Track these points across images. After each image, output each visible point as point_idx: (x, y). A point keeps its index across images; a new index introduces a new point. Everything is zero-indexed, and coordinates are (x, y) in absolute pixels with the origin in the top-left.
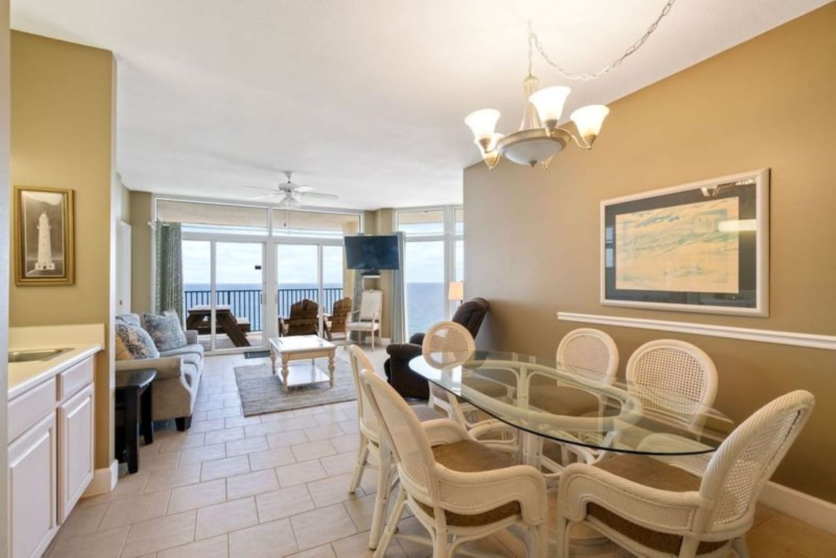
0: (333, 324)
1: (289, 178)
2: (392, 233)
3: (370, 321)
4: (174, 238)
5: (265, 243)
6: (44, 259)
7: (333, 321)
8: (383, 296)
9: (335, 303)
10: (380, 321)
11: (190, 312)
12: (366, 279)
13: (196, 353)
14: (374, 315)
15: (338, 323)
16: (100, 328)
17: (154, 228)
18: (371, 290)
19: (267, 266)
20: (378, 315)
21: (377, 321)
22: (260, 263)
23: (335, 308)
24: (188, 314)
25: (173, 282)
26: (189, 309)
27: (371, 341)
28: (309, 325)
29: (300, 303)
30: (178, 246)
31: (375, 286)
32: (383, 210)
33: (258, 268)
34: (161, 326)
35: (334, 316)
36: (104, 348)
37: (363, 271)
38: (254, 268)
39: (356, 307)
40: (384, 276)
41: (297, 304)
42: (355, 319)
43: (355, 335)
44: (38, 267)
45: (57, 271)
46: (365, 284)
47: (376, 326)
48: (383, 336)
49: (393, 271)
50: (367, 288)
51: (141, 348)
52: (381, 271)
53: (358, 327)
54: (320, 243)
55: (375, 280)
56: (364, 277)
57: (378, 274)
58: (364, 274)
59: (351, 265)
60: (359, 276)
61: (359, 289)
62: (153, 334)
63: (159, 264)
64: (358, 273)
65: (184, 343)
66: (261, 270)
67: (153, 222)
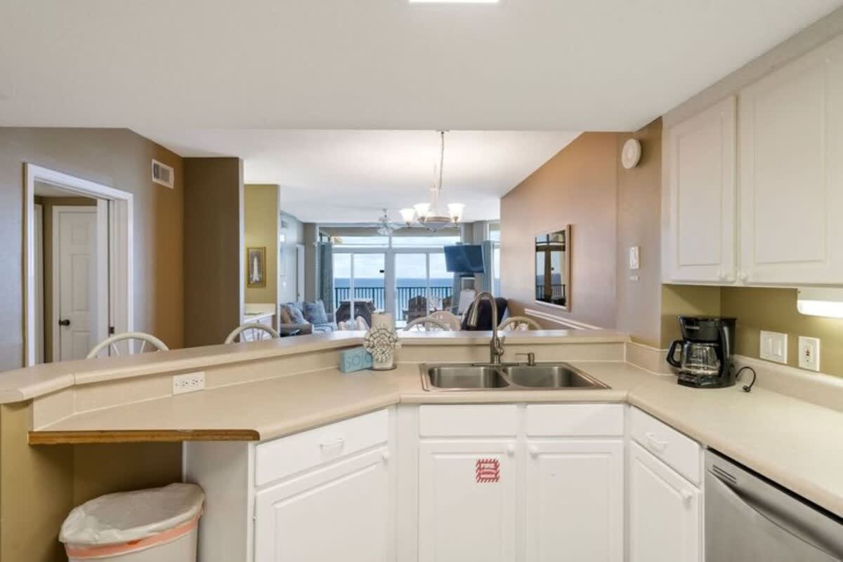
1: (385, 213)
4: (328, 252)
5: (386, 253)
6: (256, 276)
9: (444, 299)
11: (341, 302)
16: (274, 305)
17: (316, 246)
19: (388, 270)
22: (383, 269)
23: (443, 304)
24: (339, 305)
25: (328, 282)
26: (343, 300)
29: (414, 298)
30: (330, 257)
31: (471, 286)
33: (382, 271)
36: (275, 314)
37: (461, 274)
38: (379, 272)
40: (477, 278)
44: (254, 279)
45: (260, 281)
46: (464, 284)
51: (296, 319)
52: (474, 274)
54: (427, 251)
55: (472, 281)
56: (464, 278)
57: (473, 276)
58: (462, 276)
59: (450, 268)
60: (458, 277)
61: (457, 288)
62: (309, 314)
63: (320, 270)
64: (457, 275)
65: (326, 321)
66: (384, 273)
67: (316, 243)
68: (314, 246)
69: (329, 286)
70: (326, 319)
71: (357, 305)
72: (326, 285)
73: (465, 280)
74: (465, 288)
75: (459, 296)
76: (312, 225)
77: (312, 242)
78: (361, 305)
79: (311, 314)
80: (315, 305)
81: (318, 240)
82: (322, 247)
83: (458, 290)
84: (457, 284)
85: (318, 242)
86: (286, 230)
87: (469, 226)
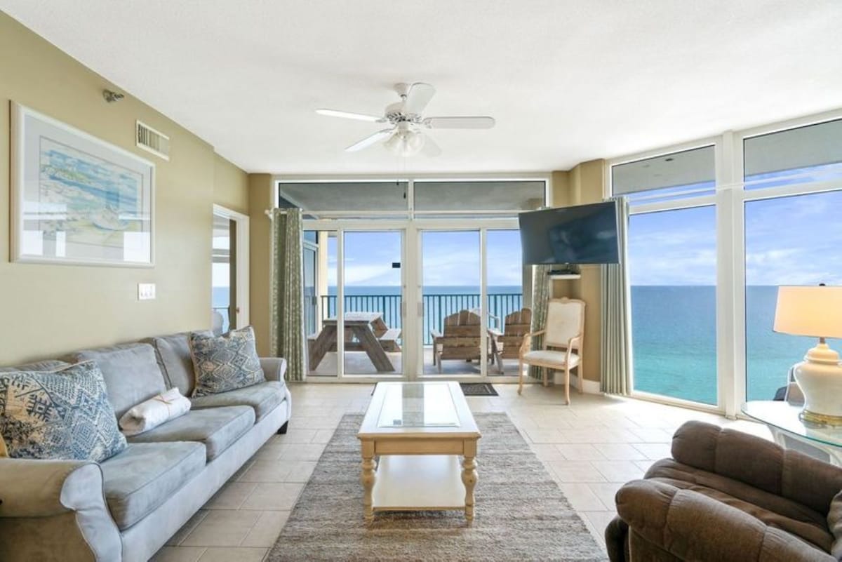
0: (504, 346)
2: (603, 200)
3: (564, 350)
4: (292, 229)
5: (404, 231)
7: (505, 342)
8: (586, 307)
9: (508, 316)
10: (580, 352)
12: (554, 280)
13: (248, 404)
14: (570, 341)
15: (513, 346)
17: (271, 216)
18: (565, 299)
19: (408, 262)
20: (576, 342)
21: (575, 351)
23: (507, 324)
25: (291, 285)
27: (564, 379)
28: (470, 346)
29: (457, 314)
30: (297, 239)
31: (570, 292)
32: (583, 164)
33: (396, 265)
35: (506, 335)
37: (551, 268)
38: (391, 265)
39: (539, 326)
40: (587, 274)
41: (454, 317)
42: (538, 344)
43: (535, 371)
46: (554, 288)
47: (573, 361)
48: (585, 377)
49: (603, 266)
50: (557, 296)
51: (29, 431)
52: (581, 266)
53: (540, 360)
56: (553, 278)
57: (576, 273)
58: (549, 273)
60: (544, 275)
61: (543, 297)
62: (204, 366)
63: (277, 262)
64: (542, 271)
65: (256, 380)
66: (399, 269)
67: (272, 210)
68: (267, 216)
69: (295, 291)
70: (258, 374)
71: (349, 326)
72: (289, 290)
75: (545, 311)
76: (266, 178)
77: (265, 209)
78: (358, 327)
79: (210, 366)
80: (226, 340)
81: (277, 205)
82: (283, 220)
83: (545, 300)
84: (544, 287)
85: (275, 209)
86: (166, 158)
87: (564, 177)
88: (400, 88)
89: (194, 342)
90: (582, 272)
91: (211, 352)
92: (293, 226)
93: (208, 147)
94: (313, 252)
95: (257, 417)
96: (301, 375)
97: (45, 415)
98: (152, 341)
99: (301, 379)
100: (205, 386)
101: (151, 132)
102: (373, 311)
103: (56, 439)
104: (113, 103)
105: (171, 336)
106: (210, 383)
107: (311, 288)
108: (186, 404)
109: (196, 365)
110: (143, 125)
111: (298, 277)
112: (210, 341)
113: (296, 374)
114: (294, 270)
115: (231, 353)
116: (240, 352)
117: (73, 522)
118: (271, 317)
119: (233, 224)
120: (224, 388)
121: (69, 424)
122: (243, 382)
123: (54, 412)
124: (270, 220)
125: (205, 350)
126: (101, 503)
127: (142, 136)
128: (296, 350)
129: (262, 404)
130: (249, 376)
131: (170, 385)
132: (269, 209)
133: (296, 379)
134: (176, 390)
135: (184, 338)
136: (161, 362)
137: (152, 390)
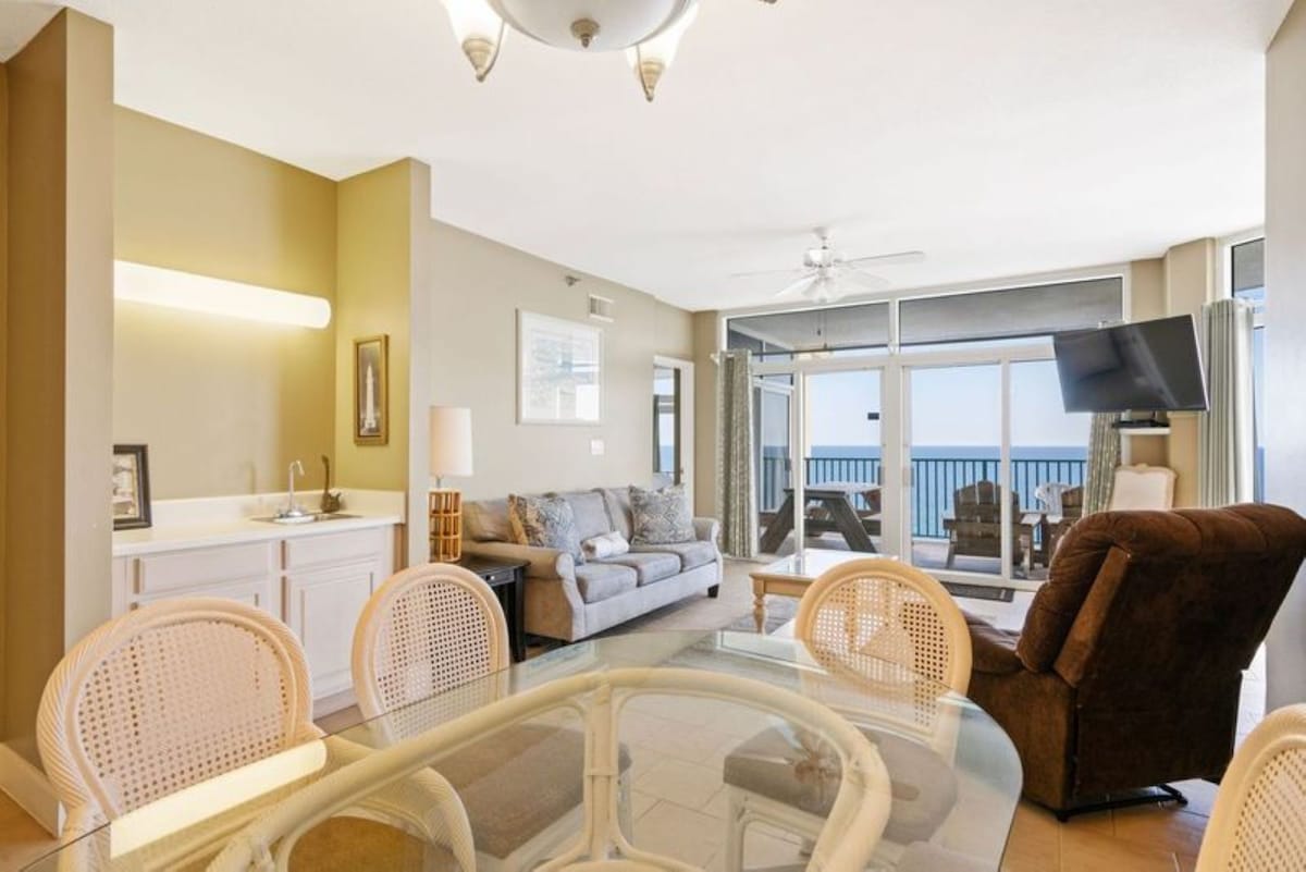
1: (824, 238)
5: (882, 369)
6: (370, 417)
8: (1175, 481)
9: (1066, 494)
13: (676, 553)
17: (717, 361)
18: (1141, 467)
19: (891, 412)
23: (1064, 506)
25: (739, 443)
29: (974, 487)
32: (1174, 249)
33: (873, 416)
34: (649, 508)
36: (403, 521)
37: (1120, 416)
38: (866, 416)
40: (1180, 428)
41: (967, 490)
44: (368, 424)
45: (377, 429)
46: (1131, 449)
51: (538, 533)
52: (1172, 415)
55: (1163, 438)
56: (1126, 432)
57: (1166, 425)
58: (1120, 424)
59: (1074, 403)
60: (1106, 429)
61: (1103, 463)
62: (641, 518)
63: (723, 415)
64: (1102, 423)
65: (687, 537)
66: (879, 421)
67: (719, 354)
68: (713, 362)
69: (743, 450)
70: (689, 532)
71: (810, 495)
72: (736, 449)
73: (1133, 437)
74: (1134, 463)
75: (1109, 485)
76: (712, 315)
77: (710, 353)
78: (834, 499)
79: (645, 518)
80: (660, 495)
81: (724, 347)
82: (729, 363)
83: (1107, 469)
84: (1105, 448)
85: (722, 353)
86: (611, 321)
87: (1152, 268)
88: (820, 232)
89: (633, 494)
90: (1172, 423)
91: (646, 505)
92: (741, 371)
93: (649, 298)
94: (786, 399)
95: (683, 566)
96: (749, 550)
97: (544, 524)
98: (601, 492)
99: (750, 556)
100: (642, 535)
101: (600, 301)
102: (865, 481)
103: (550, 540)
104: (573, 287)
105: (617, 489)
106: (645, 533)
107: (783, 448)
108: (626, 546)
109: (635, 516)
110: (594, 297)
111: (746, 433)
112: (646, 495)
113: (744, 550)
114: (742, 424)
115: (664, 508)
116: (672, 507)
117: (560, 585)
118: (717, 480)
119: (677, 373)
120: (657, 540)
121: (556, 533)
122: (674, 536)
123: (548, 523)
124: (716, 365)
125: (641, 502)
126: (574, 580)
127: (593, 307)
128: (743, 520)
129: (687, 556)
130: (680, 532)
131: (613, 529)
132: (715, 352)
133: (744, 555)
134: (618, 533)
135: (626, 492)
136: (607, 510)
137: (601, 531)
